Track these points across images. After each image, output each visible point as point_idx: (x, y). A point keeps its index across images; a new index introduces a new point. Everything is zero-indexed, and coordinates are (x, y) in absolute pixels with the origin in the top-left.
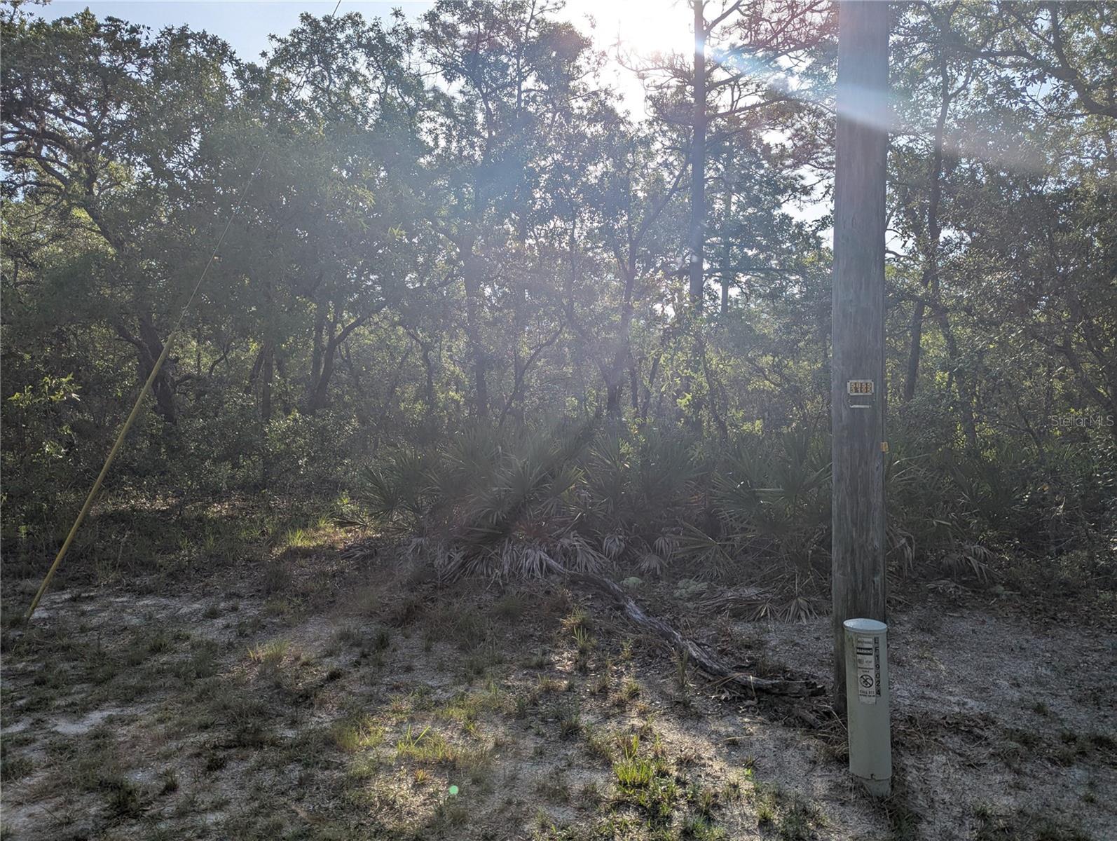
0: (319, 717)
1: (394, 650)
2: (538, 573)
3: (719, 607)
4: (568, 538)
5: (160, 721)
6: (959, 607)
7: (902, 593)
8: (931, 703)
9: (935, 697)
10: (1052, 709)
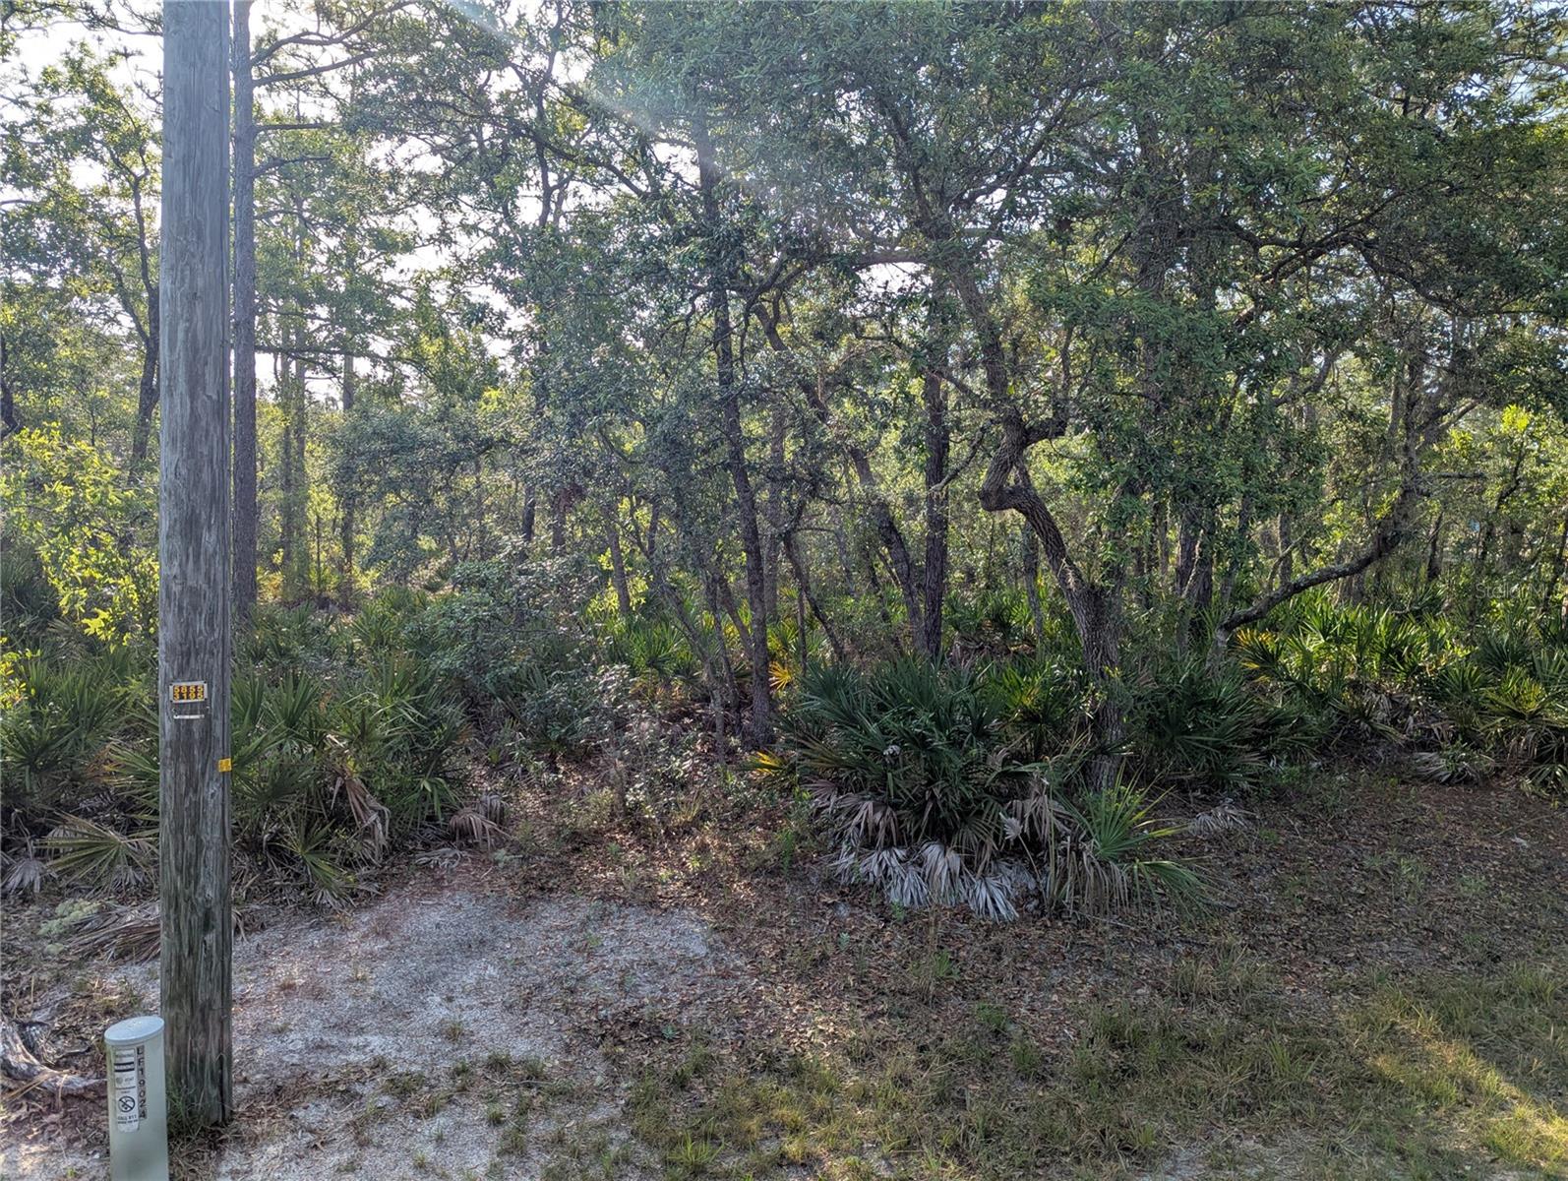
6: (442, 888)
7: (380, 878)
8: (325, 1053)
9: (335, 1042)
10: (473, 1027)
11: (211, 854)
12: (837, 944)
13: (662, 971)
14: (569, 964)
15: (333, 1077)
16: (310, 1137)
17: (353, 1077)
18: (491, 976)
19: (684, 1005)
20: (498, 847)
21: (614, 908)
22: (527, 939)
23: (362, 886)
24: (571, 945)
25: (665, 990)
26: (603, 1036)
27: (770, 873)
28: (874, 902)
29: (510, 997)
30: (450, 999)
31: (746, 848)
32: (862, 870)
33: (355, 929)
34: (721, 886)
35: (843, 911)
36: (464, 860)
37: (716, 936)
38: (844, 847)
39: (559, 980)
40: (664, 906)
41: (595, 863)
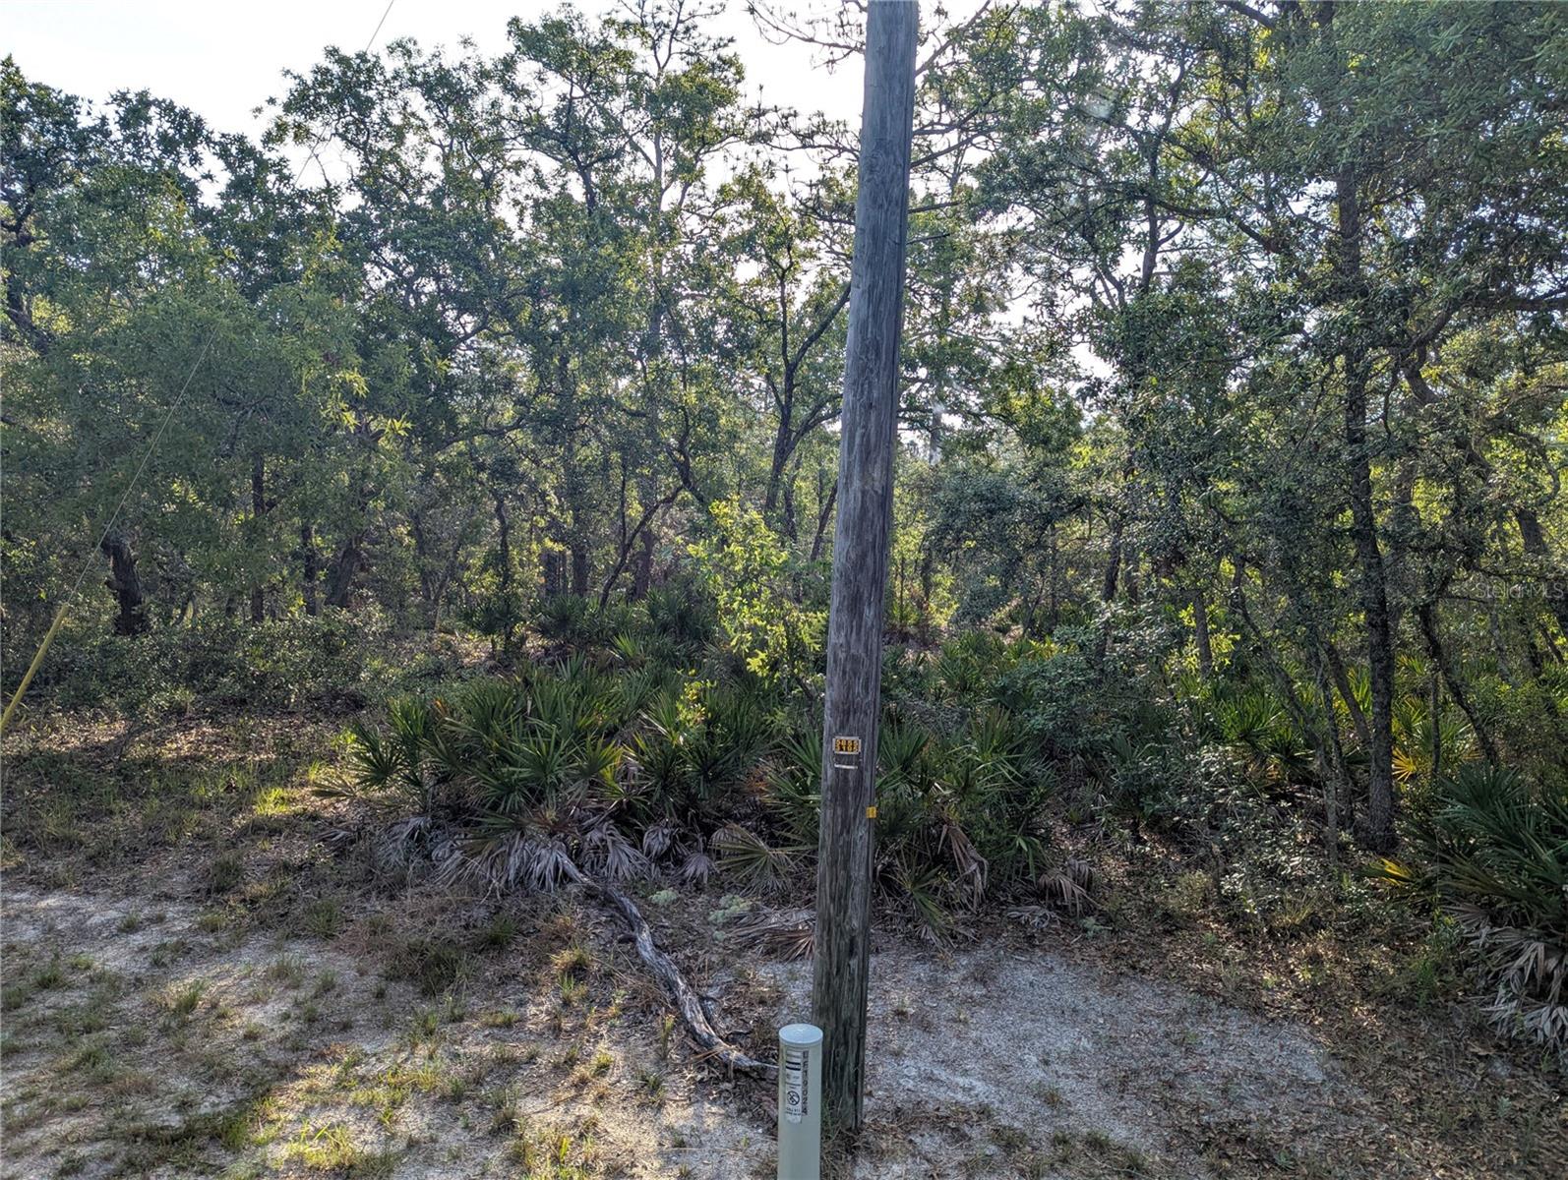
0: (218, 1097)
1: (339, 996)
2: (550, 882)
3: (754, 939)
4: (600, 830)
5: (23, 1098)
6: (1034, 946)
7: (975, 924)
8: (935, 1086)
9: (944, 1078)
10: (1070, 1097)
11: (857, 889)
12: (1494, 1108)
13: (1271, 1089)
14: (1166, 1055)
15: (943, 1112)
16: (926, 1166)
17: (963, 1117)
18: (1085, 1049)
19: (1297, 1133)
20: (1087, 914)
21: (1213, 1005)
22: (1121, 1018)
23: (961, 929)
24: (1167, 1035)
25: (1275, 1110)
26: (1207, 1144)
27: (1401, 1002)
28: (1544, 1067)
29: (1106, 1076)
30: (1046, 1063)
31: (1369, 967)
32: (1528, 1025)
33: (955, 970)
34: (1337, 1006)
35: (1500, 1069)
36: (1053, 921)
37: (1334, 1063)
38: (1502, 991)
39: (1156, 1071)
40: (1270, 1015)
41: (1189, 950)
